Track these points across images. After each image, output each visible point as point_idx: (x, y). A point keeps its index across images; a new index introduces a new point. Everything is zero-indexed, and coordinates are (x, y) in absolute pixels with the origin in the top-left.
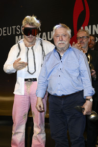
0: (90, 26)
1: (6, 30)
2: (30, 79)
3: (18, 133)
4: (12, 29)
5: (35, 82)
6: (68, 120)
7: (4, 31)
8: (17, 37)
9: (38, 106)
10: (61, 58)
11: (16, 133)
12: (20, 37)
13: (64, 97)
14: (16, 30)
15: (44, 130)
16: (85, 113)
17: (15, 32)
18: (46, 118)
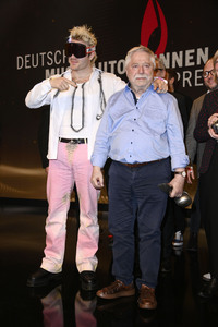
0: (168, 54)
1: (29, 59)
2: (74, 140)
3: (53, 223)
4: (40, 57)
5: (82, 145)
6: (140, 205)
7: (27, 61)
8: (47, 71)
9: (95, 180)
10: (136, 102)
11: (50, 224)
12: (53, 70)
13: (137, 166)
14: (46, 60)
15: (96, 221)
16: (173, 195)
17: (45, 63)
18: (99, 205)
